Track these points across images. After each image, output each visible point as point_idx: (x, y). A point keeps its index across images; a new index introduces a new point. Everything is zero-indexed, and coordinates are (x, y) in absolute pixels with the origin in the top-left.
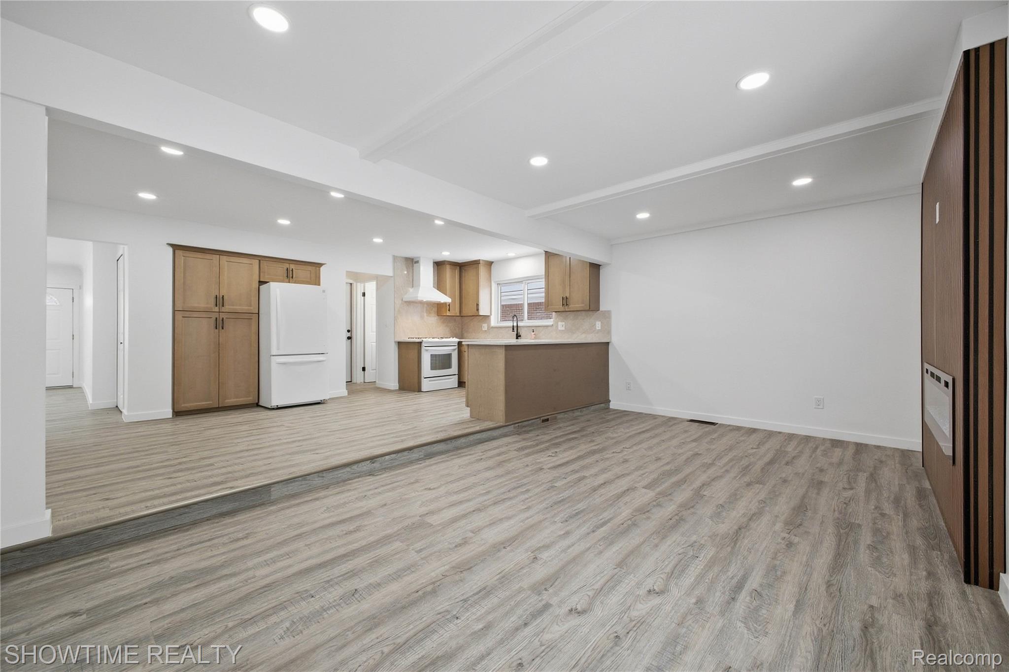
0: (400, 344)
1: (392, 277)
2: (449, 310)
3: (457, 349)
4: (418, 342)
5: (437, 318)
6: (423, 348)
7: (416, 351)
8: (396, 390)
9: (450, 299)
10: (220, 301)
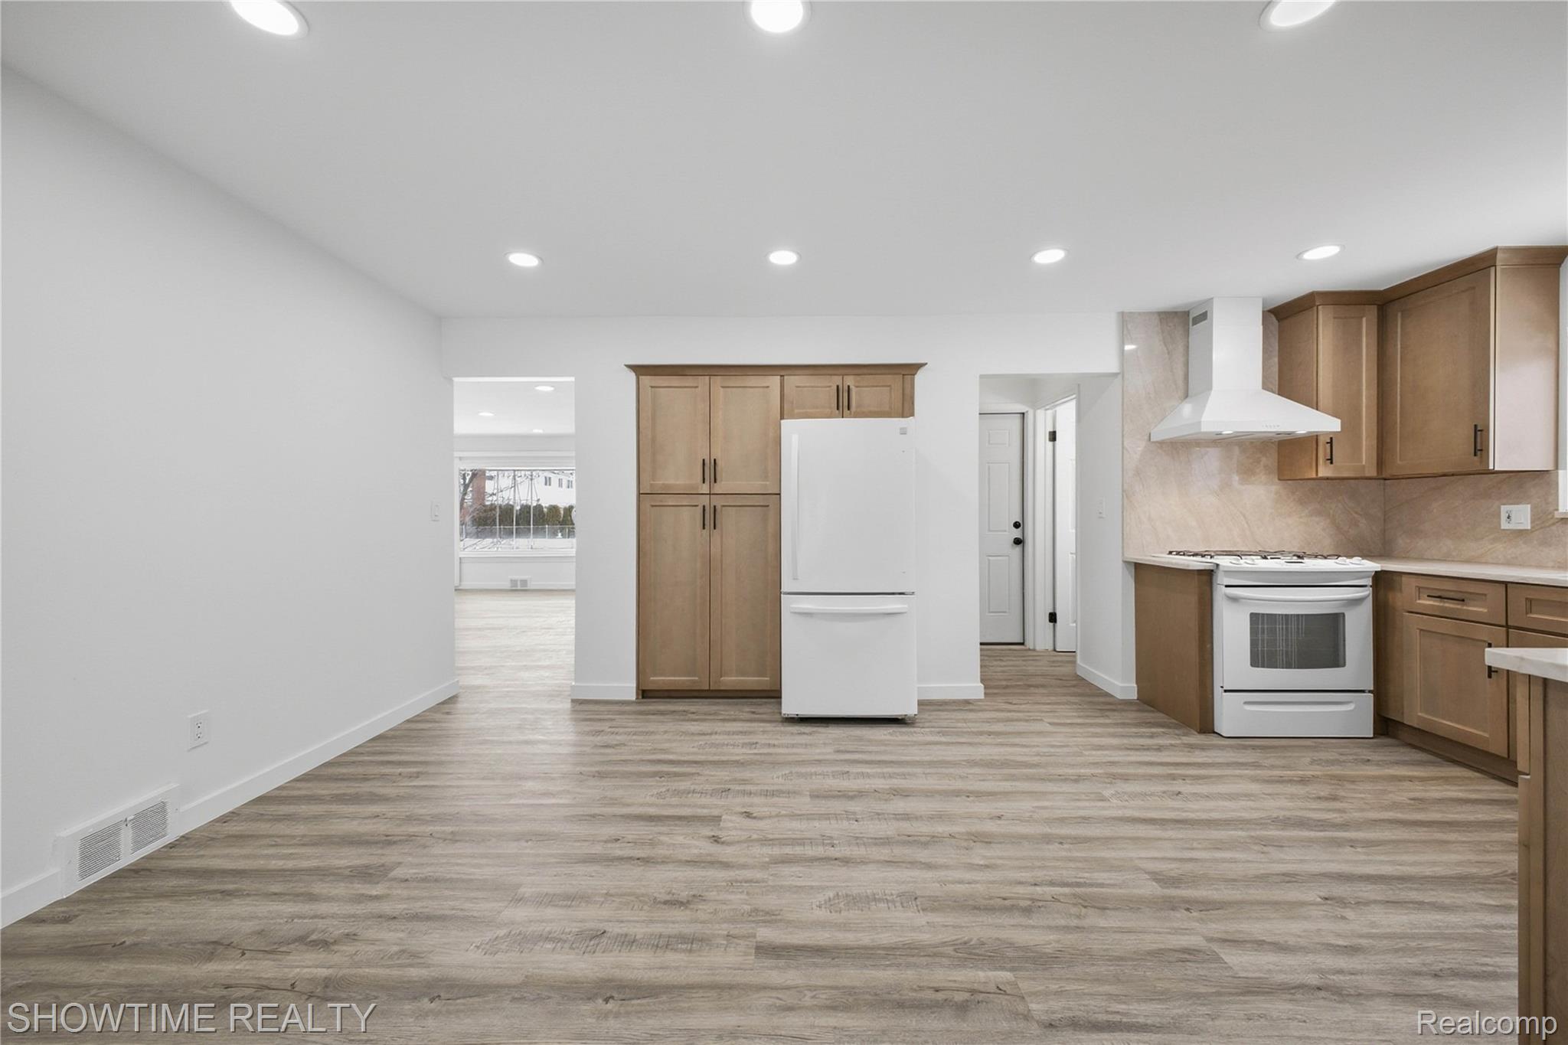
0: (1141, 571)
1: (1115, 375)
2: (1331, 460)
3: (1370, 599)
4: (1200, 572)
5: (1276, 487)
6: (1220, 592)
7: (1193, 599)
8: (1127, 703)
9: (1338, 422)
10: (710, 470)
